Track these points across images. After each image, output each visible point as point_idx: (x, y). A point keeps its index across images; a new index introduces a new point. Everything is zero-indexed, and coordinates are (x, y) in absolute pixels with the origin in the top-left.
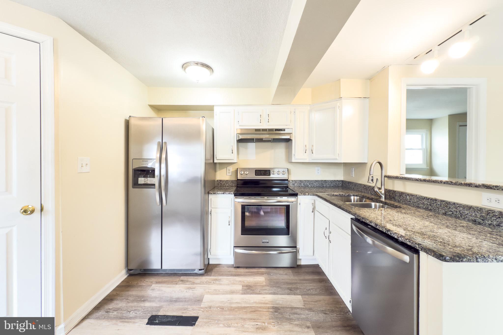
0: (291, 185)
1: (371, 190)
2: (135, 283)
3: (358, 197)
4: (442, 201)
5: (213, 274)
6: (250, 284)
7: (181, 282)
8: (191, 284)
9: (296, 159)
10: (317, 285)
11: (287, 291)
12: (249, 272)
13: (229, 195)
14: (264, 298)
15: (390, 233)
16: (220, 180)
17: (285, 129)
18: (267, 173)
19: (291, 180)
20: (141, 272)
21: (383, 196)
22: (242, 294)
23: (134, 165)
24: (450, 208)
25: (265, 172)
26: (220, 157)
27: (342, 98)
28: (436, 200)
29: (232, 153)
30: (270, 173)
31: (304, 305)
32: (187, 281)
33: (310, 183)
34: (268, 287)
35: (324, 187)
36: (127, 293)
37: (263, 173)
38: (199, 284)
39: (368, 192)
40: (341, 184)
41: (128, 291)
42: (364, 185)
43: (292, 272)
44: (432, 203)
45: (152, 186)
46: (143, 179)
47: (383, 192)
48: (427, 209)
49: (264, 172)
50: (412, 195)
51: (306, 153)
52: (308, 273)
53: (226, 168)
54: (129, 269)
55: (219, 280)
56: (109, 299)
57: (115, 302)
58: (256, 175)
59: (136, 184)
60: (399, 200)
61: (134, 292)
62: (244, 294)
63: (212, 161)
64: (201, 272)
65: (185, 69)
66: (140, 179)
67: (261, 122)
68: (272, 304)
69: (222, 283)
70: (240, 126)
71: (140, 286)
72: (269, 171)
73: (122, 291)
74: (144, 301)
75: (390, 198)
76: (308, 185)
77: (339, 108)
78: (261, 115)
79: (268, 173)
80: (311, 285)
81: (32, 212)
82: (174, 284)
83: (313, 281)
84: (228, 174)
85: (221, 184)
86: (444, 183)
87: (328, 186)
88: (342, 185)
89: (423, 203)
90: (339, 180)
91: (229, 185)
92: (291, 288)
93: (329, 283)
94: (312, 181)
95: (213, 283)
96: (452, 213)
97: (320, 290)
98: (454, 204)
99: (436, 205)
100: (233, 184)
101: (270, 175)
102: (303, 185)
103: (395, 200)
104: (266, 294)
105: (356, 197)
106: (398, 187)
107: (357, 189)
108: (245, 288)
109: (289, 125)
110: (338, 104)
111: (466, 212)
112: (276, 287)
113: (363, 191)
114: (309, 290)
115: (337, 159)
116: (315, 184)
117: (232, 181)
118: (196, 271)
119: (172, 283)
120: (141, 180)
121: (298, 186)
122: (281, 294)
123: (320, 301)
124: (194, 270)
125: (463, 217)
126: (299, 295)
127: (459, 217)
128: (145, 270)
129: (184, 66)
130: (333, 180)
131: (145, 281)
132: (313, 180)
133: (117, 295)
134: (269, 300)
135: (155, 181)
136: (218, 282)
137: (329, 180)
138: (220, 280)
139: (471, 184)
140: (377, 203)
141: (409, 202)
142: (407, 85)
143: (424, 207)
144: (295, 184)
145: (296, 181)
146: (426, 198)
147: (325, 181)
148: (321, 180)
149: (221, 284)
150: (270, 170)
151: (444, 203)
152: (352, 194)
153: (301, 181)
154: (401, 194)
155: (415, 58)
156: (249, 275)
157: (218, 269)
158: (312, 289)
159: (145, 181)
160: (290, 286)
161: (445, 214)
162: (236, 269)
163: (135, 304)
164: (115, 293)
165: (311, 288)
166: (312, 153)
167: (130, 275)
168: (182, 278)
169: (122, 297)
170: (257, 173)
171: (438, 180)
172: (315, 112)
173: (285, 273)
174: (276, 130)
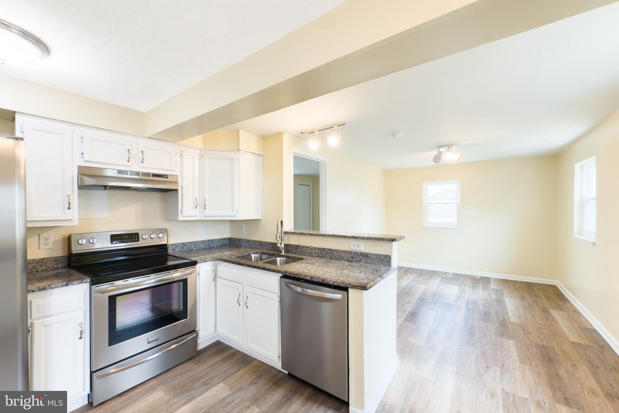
1: (268, 246)
4: (329, 249)
9: (184, 216)
10: (231, 362)
13: (80, 284)
15: (326, 281)
17: (167, 176)
18: (133, 238)
19: (170, 244)
21: (283, 251)
24: (334, 253)
27: (241, 150)
28: (324, 249)
29: (70, 208)
30: (138, 238)
31: (230, 390)
33: (195, 246)
35: (211, 248)
37: (125, 238)
39: (264, 248)
40: (228, 242)
42: (259, 241)
43: (195, 364)
44: (322, 251)
47: (283, 246)
48: (318, 256)
50: (307, 247)
51: (196, 208)
52: (213, 355)
53: (37, 236)
58: (112, 242)
60: (296, 252)
67: (130, 160)
70: (86, 161)
72: (137, 234)
75: (287, 251)
76: (192, 248)
77: (237, 161)
78: (129, 150)
79: (135, 238)
80: (224, 366)
83: (225, 360)
84: (42, 246)
85: (29, 268)
86: (330, 236)
87: (215, 246)
88: (230, 243)
89: (316, 252)
90: (226, 238)
92: (206, 381)
93: (240, 353)
94: (197, 242)
96: (335, 257)
97: (236, 365)
98: (336, 250)
99: (325, 253)
101: (138, 240)
102: (186, 249)
103: (292, 253)
105: (256, 255)
106: (294, 241)
107: (250, 246)
109: (174, 171)
110: (236, 156)
111: (344, 255)
113: (257, 247)
114: (226, 372)
115: (236, 216)
116: (201, 246)
117: (56, 259)
123: (243, 375)
125: (342, 259)
126: (219, 383)
127: (339, 259)
130: (220, 239)
132: (199, 241)
137: (216, 239)
139: (346, 236)
141: (305, 252)
142: (294, 153)
143: (316, 256)
144: (176, 249)
145: (176, 245)
146: (318, 248)
147: (212, 240)
148: (208, 240)
150: (139, 233)
151: (330, 251)
152: (251, 252)
153: (183, 244)
154: (297, 247)
155: (301, 133)
158: (228, 369)
160: (203, 380)
161: (331, 258)
162: (98, 408)
165: (226, 368)
166: (205, 209)
170: (115, 240)
171: (326, 234)
172: (208, 159)
173: (185, 370)
174: (154, 175)
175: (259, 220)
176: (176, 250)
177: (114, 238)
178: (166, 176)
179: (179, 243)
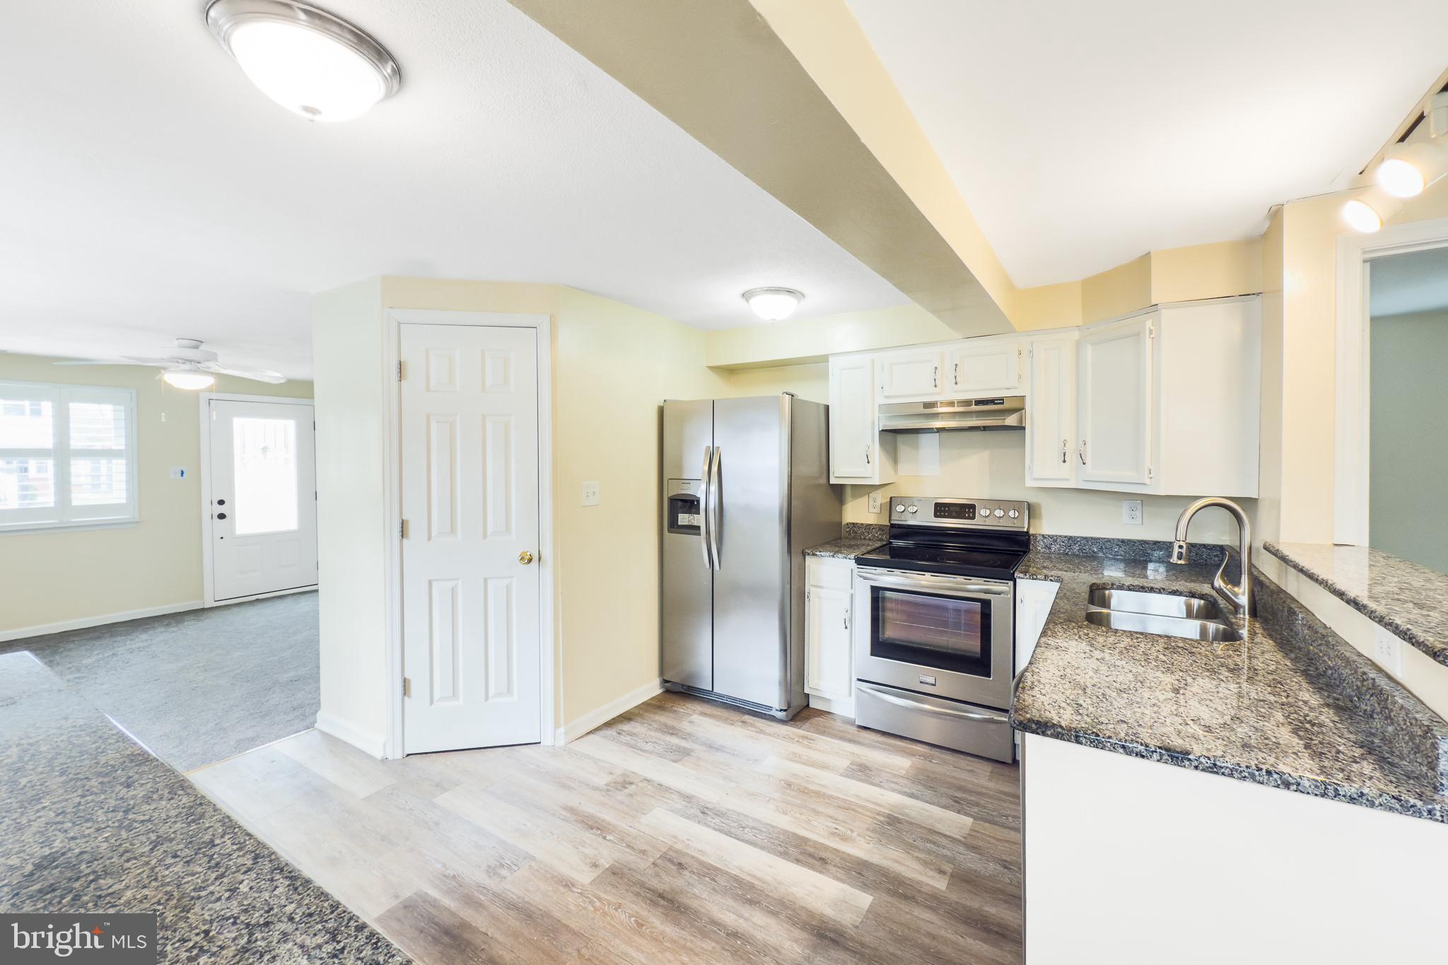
0: (1039, 548)
2: (669, 705)
3: (1202, 602)
5: (807, 725)
6: (868, 764)
7: (741, 724)
8: (757, 732)
11: (944, 801)
12: (886, 744)
13: (845, 559)
14: (883, 795)
16: (853, 524)
17: (1003, 400)
18: (967, 513)
19: (1039, 535)
20: (682, 690)
21: (1245, 607)
22: (841, 775)
23: (673, 490)
25: (961, 509)
26: (841, 471)
27: (1159, 307)
29: (868, 462)
30: (974, 513)
31: (965, 836)
32: (752, 725)
34: (906, 781)
36: (652, 716)
37: (956, 512)
38: (770, 735)
41: (655, 713)
45: (694, 529)
46: (686, 516)
49: (958, 509)
51: (1065, 461)
53: (865, 497)
54: (664, 680)
55: (811, 739)
56: (626, 717)
57: (633, 723)
58: (936, 516)
59: (674, 526)
61: (663, 718)
62: (848, 776)
63: (823, 481)
64: (781, 715)
65: (747, 301)
66: (681, 516)
67: (937, 384)
68: (891, 810)
69: (814, 745)
70: (887, 397)
71: (675, 711)
72: (973, 507)
73: (646, 711)
74: (672, 734)
76: (1093, 552)
77: (1152, 336)
78: (936, 368)
79: (969, 512)
81: (530, 561)
82: (729, 723)
84: (872, 510)
85: (856, 533)
90: (1208, 545)
91: (873, 536)
92: (962, 799)
94: (1109, 540)
95: (798, 741)
100: (882, 535)
101: (973, 518)
102: (1078, 550)
104: (894, 790)
108: (855, 767)
109: (1016, 388)
110: (1149, 324)
112: (924, 785)
115: (1146, 484)
117: (881, 528)
118: (773, 713)
119: (726, 720)
120: (684, 519)
121: (1062, 551)
122: (926, 802)
124: (770, 708)
126: (971, 816)
128: (690, 688)
129: (747, 295)
131: (684, 705)
133: (640, 715)
134: (892, 803)
135: (698, 520)
136: (806, 743)
138: (814, 740)
140: (1209, 623)
145: (1054, 539)
149: (810, 748)
150: (975, 505)
153: (1070, 538)
155: (1361, 173)
156: (880, 748)
157: (822, 720)
159: (689, 521)
160: (959, 794)
162: (860, 730)
163: (658, 734)
164: (637, 711)
166: (1084, 464)
167: (667, 691)
168: (747, 718)
169: (645, 719)
170: (941, 511)
172: (1089, 347)
173: (970, 768)
174: (978, 402)
175: (1256, 500)
176: (1053, 550)
177: (942, 509)
178: (1001, 401)
179: (1060, 536)
